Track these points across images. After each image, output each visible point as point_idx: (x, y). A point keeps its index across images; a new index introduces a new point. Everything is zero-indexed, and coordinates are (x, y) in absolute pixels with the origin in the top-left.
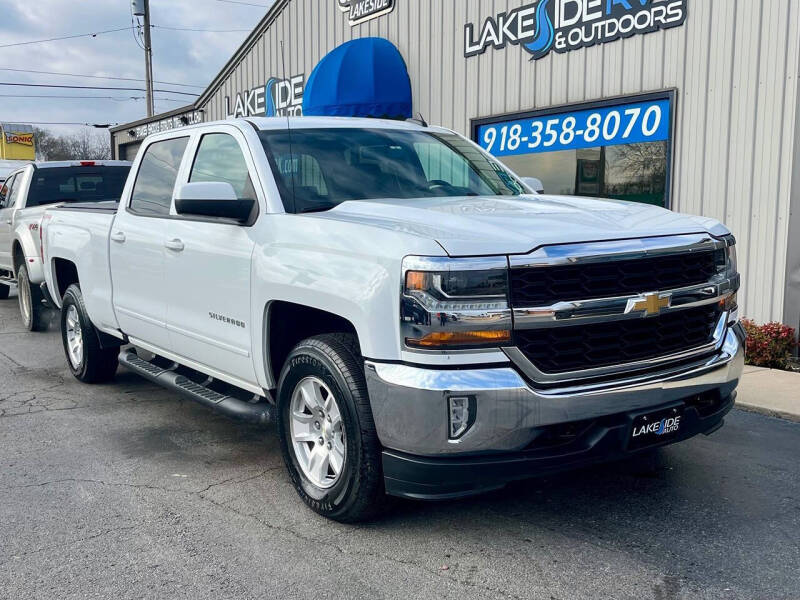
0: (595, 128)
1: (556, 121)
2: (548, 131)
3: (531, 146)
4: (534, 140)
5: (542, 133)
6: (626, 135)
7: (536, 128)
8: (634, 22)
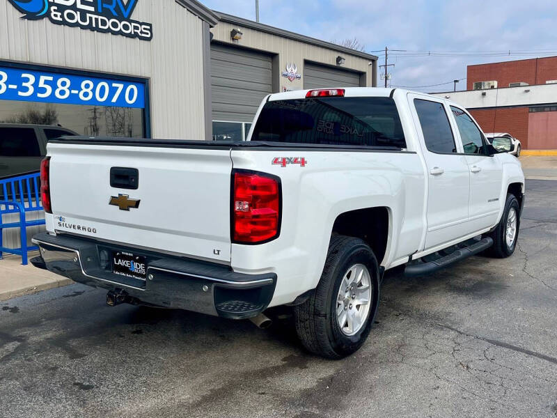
0: (89, 90)
1: (50, 78)
2: (41, 84)
3: (20, 94)
4: (26, 89)
5: (36, 85)
6: (114, 100)
7: (27, 80)
8: (120, 26)
